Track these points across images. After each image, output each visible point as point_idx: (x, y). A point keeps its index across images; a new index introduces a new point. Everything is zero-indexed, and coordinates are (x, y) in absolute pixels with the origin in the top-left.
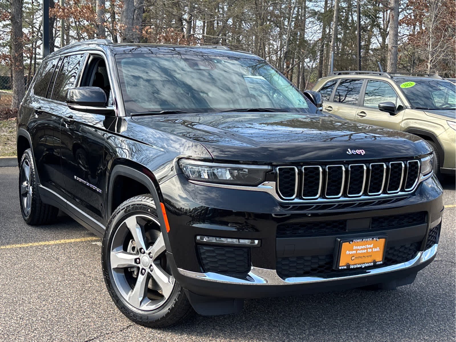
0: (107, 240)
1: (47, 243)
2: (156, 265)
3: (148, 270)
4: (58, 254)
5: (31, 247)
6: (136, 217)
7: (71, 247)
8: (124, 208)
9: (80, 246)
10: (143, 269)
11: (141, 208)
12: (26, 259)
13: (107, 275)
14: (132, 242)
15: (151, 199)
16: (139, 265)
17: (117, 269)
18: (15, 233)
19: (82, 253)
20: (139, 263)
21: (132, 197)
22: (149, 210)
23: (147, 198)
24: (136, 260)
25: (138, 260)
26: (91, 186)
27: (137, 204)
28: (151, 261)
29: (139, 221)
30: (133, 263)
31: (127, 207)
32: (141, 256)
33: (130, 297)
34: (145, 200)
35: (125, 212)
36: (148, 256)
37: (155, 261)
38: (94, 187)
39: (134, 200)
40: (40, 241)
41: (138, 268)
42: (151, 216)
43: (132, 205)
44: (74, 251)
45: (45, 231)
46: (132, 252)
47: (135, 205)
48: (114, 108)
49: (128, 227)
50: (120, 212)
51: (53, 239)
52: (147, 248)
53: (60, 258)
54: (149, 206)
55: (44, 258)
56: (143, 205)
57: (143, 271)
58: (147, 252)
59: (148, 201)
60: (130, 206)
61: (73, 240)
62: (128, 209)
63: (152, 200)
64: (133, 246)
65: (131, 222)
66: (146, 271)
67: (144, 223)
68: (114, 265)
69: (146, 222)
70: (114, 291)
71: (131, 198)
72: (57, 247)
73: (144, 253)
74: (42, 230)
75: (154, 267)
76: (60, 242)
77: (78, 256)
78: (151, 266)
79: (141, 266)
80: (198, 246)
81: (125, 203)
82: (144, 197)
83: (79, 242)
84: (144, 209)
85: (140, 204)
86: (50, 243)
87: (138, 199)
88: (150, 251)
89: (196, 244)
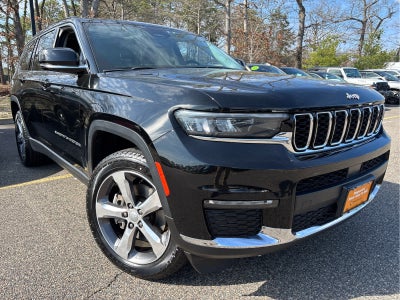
3: (136, 225)
6: (125, 174)
10: (131, 223)
13: (92, 223)
14: (118, 195)
16: (126, 218)
17: (103, 219)
24: (123, 213)
25: (125, 214)
26: (71, 140)
28: (140, 218)
29: (127, 177)
30: (121, 216)
31: (113, 162)
32: (128, 210)
36: (137, 212)
37: (145, 218)
38: (74, 142)
41: (126, 221)
46: (117, 205)
48: (86, 66)
49: (115, 181)
52: (136, 204)
57: (131, 225)
58: (137, 208)
64: (119, 199)
65: (119, 177)
67: (132, 179)
68: (100, 214)
69: (135, 179)
73: (133, 208)
75: (143, 222)
78: (140, 222)
79: (128, 220)
80: (206, 211)
81: (111, 156)
88: (140, 207)
89: (204, 209)
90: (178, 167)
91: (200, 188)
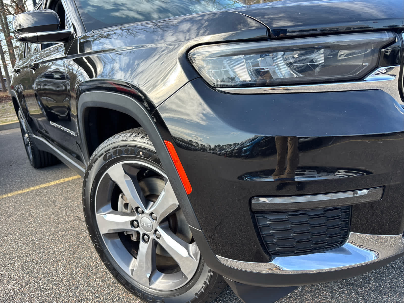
0: (88, 198)
1: (47, 185)
2: (163, 228)
3: (152, 236)
4: (56, 195)
5: (32, 191)
6: (123, 165)
7: (69, 185)
8: (103, 154)
9: (77, 184)
10: (144, 234)
11: (127, 151)
12: (23, 207)
13: (96, 242)
14: (122, 197)
15: (141, 135)
16: (137, 229)
17: (109, 235)
18: (21, 178)
19: (78, 191)
20: (138, 226)
21: (111, 136)
22: (141, 153)
23: (134, 135)
24: (132, 222)
25: (135, 222)
26: (65, 129)
27: (121, 147)
28: (155, 225)
29: (127, 169)
30: (129, 227)
31: (105, 152)
32: (138, 217)
33: (132, 271)
34: (131, 138)
35: (105, 159)
36: (150, 218)
37: (161, 224)
38: (68, 131)
39: (114, 140)
40: (42, 183)
41: (138, 233)
42: (146, 161)
43: (113, 149)
44: (71, 190)
45: (48, 172)
46: (124, 210)
47: (117, 147)
48: (72, 30)
49: (113, 179)
50: (97, 159)
51: (54, 179)
52: (146, 206)
53: (57, 200)
54: (139, 147)
55: (41, 203)
56: (130, 146)
57: (146, 237)
58: (147, 211)
59: (137, 139)
60: (109, 150)
61: (71, 178)
62: (108, 155)
63: (143, 137)
64: (124, 202)
65: (117, 173)
66: (151, 237)
67: (135, 172)
68: (103, 230)
69: (138, 170)
70: (110, 262)
71: (110, 138)
72: (56, 188)
73: (143, 213)
74: (46, 172)
75: (161, 231)
76: (59, 182)
77: (75, 195)
78: (156, 230)
79: (141, 230)
80: (256, 215)
81: (102, 146)
82: (129, 134)
83: (77, 179)
84: (133, 152)
85: (126, 146)
86: (50, 185)
87: (120, 139)
88: (152, 210)
89: (253, 212)
90: (203, 149)
91: (240, 178)
